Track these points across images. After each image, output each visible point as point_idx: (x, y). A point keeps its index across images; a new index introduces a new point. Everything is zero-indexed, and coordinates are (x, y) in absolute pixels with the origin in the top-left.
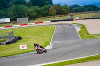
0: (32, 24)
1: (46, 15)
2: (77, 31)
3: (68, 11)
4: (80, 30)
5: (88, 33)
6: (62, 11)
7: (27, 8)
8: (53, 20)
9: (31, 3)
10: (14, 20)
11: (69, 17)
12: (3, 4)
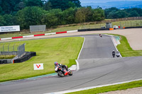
0: (51, 34)
1: (71, 21)
2: (116, 45)
3: (102, 16)
4: (119, 43)
5: (130, 49)
6: (93, 17)
7: (44, 11)
8: (80, 28)
9: (50, 4)
10: (25, 28)
11: (103, 25)
12: (11, 5)
